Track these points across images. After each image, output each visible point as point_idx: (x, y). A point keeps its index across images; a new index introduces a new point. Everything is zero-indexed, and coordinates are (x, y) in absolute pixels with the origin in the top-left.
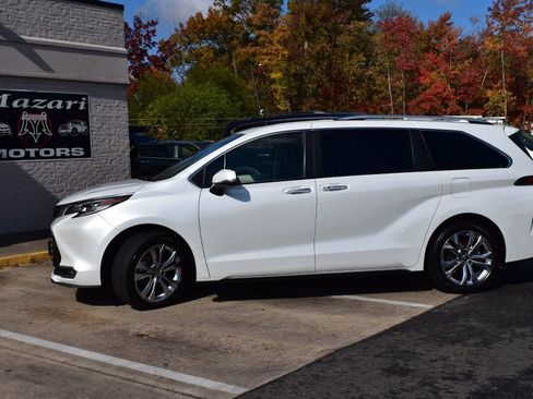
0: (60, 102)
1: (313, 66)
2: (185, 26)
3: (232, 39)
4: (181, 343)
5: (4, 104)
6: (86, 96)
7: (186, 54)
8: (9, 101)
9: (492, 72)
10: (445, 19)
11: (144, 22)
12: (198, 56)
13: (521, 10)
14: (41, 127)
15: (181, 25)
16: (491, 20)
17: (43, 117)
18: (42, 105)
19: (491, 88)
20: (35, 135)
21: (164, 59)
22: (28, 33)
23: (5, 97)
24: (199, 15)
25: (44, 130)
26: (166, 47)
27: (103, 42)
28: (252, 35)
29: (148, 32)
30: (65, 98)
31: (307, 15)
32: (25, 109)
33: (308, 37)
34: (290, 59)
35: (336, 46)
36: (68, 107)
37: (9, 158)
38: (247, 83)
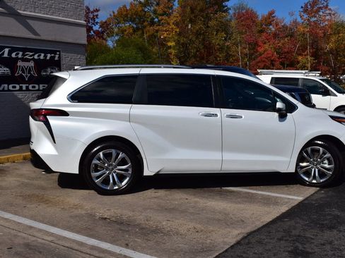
0: (43, 55)
1: (194, 39)
2: (116, 13)
3: (144, 21)
4: (134, 225)
5: (6, 55)
6: (59, 51)
7: (116, 30)
8: (10, 53)
9: (301, 46)
10: (271, 13)
11: (91, 9)
12: (123, 31)
13: (320, 8)
14: (30, 70)
15: (114, 13)
16: (302, 13)
17: (32, 64)
18: (31, 56)
19: (300, 55)
20: (26, 75)
21: (103, 32)
22: (23, 9)
23: (7, 50)
24: (125, 6)
25: (32, 72)
26: (105, 25)
27: (71, 17)
28: (156, 20)
29: (94, 16)
30: (46, 52)
31: (191, 8)
32: (20, 59)
33: (191, 21)
34: (180, 34)
35: (208, 27)
36: (48, 58)
37: (9, 90)
38: (153, 48)
